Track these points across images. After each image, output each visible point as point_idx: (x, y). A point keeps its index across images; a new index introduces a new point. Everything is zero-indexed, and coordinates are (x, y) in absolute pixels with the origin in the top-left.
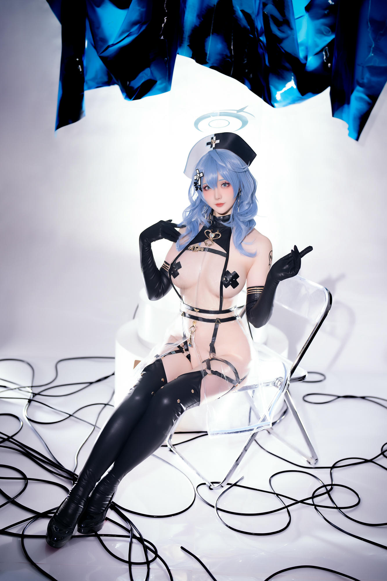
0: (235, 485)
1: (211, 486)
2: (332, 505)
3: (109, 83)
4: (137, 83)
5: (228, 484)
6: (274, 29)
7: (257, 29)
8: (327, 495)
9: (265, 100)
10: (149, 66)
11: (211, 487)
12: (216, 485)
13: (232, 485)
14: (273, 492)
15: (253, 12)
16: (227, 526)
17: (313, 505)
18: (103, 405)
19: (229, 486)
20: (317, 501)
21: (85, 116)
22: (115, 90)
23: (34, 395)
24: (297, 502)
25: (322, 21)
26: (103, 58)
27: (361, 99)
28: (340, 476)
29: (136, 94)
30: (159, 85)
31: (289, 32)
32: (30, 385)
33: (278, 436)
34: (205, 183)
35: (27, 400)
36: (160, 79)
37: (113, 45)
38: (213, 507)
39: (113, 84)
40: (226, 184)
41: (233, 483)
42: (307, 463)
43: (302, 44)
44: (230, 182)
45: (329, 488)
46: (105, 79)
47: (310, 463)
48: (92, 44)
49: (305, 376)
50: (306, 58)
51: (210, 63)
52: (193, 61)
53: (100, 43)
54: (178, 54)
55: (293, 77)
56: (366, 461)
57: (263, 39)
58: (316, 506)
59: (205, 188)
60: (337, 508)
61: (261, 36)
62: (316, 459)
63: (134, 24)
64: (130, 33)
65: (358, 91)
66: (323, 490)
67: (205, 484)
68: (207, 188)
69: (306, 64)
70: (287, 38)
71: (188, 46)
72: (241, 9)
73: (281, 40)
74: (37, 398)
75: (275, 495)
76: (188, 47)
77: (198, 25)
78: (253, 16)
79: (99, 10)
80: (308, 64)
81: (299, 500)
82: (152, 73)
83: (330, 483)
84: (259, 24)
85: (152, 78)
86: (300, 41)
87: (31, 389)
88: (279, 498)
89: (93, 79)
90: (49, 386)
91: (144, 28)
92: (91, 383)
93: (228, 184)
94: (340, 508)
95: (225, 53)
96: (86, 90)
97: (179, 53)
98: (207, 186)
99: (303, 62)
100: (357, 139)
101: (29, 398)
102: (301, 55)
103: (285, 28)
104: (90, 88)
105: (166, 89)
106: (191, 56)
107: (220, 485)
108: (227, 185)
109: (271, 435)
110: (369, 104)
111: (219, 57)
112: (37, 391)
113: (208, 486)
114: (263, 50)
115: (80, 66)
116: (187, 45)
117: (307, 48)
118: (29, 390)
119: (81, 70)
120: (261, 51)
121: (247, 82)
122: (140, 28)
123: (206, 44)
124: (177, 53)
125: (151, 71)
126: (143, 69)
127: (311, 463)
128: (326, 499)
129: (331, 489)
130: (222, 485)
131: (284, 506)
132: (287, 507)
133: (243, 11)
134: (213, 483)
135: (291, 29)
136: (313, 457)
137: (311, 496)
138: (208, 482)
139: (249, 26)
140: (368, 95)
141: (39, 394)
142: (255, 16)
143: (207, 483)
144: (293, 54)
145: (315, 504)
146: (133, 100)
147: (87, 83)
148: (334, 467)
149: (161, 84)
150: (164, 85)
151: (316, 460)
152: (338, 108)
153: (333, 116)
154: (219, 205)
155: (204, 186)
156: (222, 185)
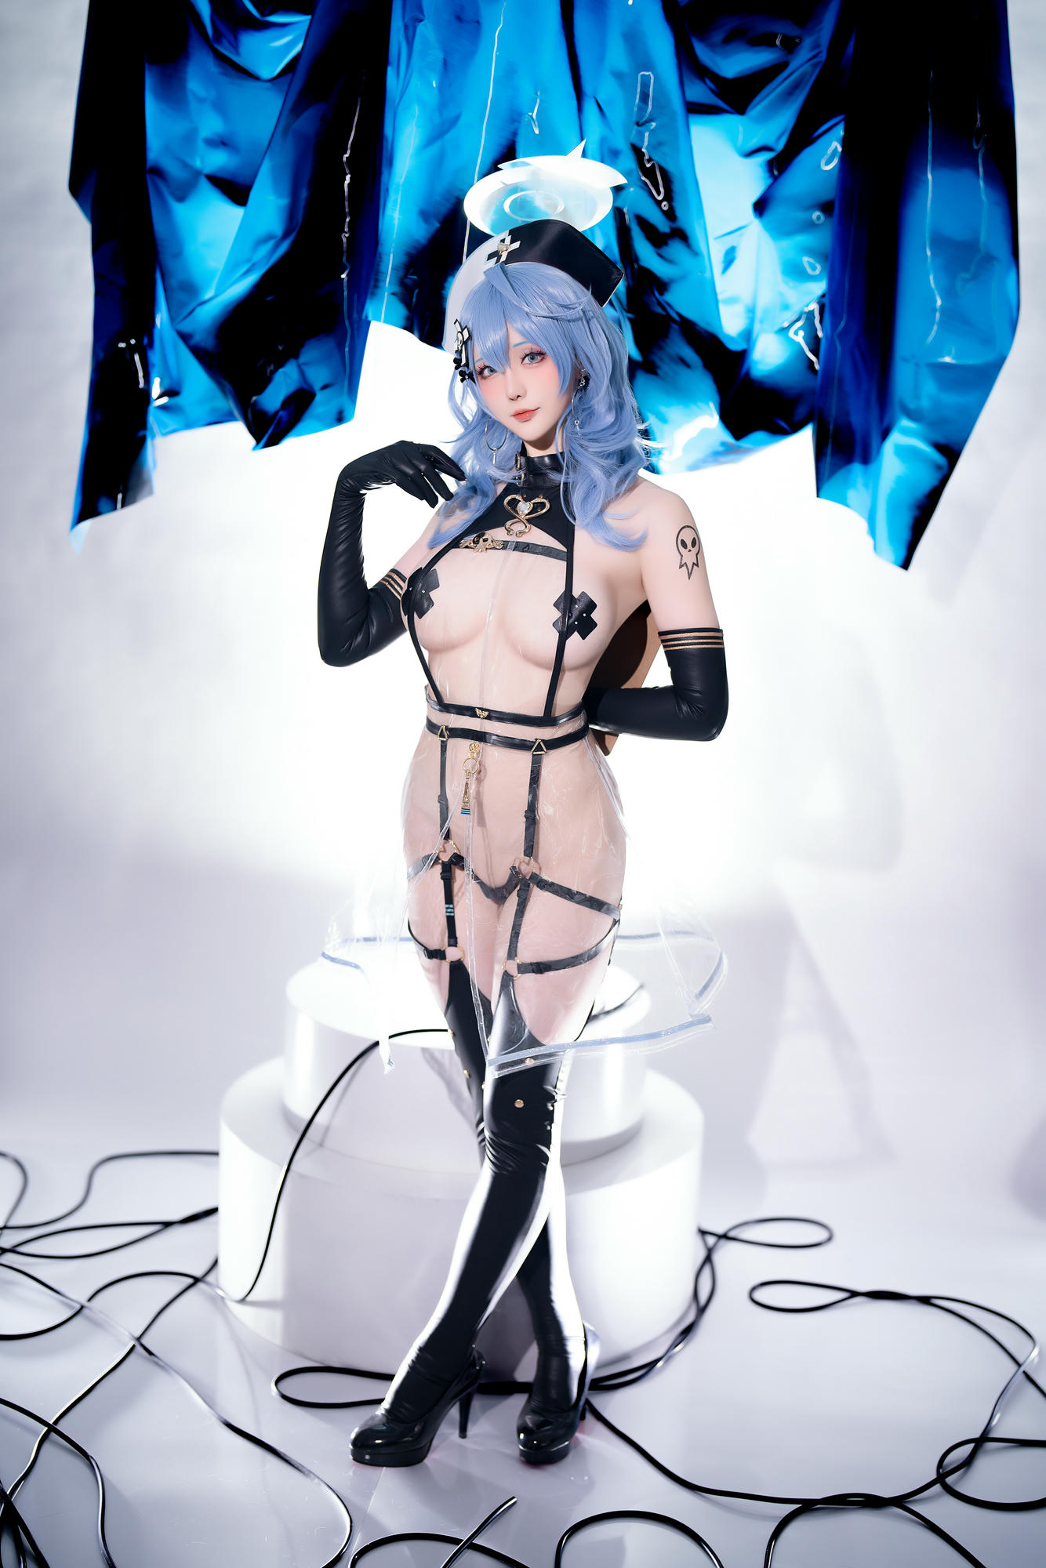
6: (645, 253)
25: (802, 239)
31: (689, 262)
34: (479, 357)
40: (536, 356)
44: (545, 348)
50: (749, 336)
59: (481, 372)
65: (906, 431)
68: (486, 372)
69: (748, 351)
70: (682, 277)
73: (663, 285)
79: (181, 210)
93: (541, 354)
98: (486, 367)
99: (741, 348)
102: (730, 327)
103: (675, 250)
108: (539, 358)
117: (751, 312)
135: (696, 255)
144: (702, 324)
152: (833, 471)
153: (818, 496)
154: (523, 415)
155: (478, 365)
156: (523, 359)
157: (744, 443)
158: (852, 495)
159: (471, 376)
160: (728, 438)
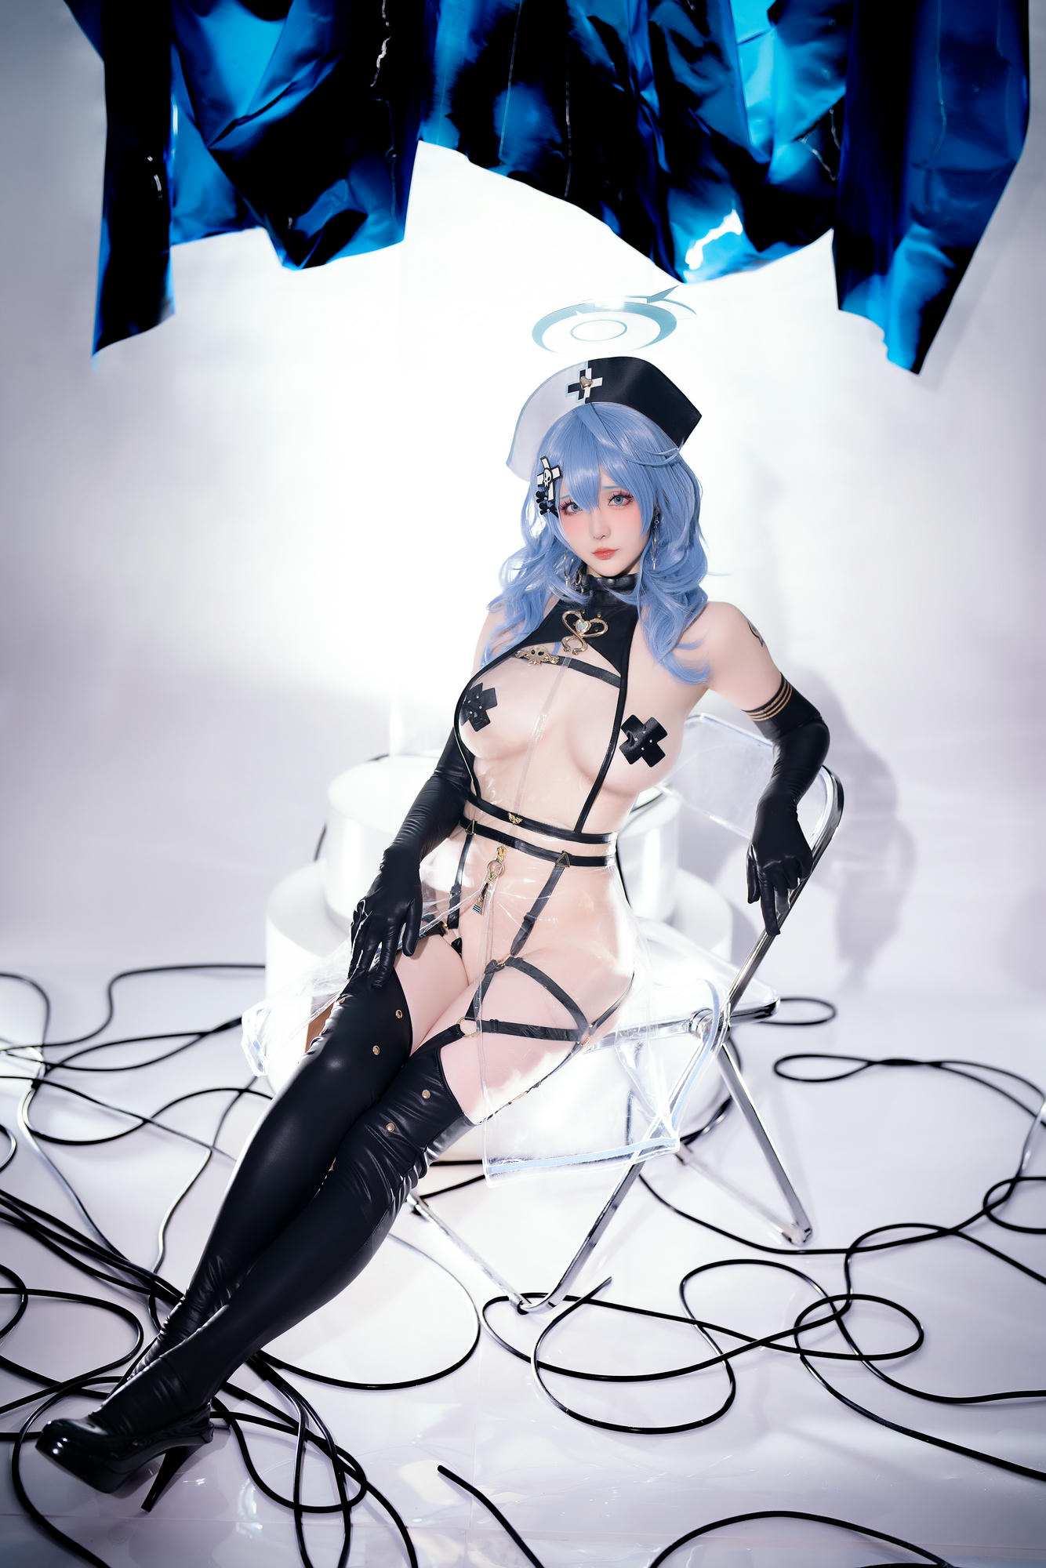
0: (588, 1300)
1: (521, 1303)
2: (847, 1350)
3: (239, 223)
4: (314, 221)
5: (568, 1298)
6: (679, 67)
7: (634, 69)
8: (834, 1323)
9: (659, 263)
10: (345, 176)
11: (522, 1307)
12: (535, 1301)
13: (578, 1302)
14: (690, 1318)
15: (622, 23)
16: (564, 1409)
17: (798, 1350)
18: (235, 1094)
19: (572, 1303)
20: (807, 1339)
21: (173, 312)
22: (257, 242)
23: (49, 1067)
24: (753, 1344)
25: (816, 46)
26: (219, 156)
27: (925, 258)
28: (869, 1273)
29: (312, 251)
30: (373, 226)
31: (721, 77)
32: (39, 1042)
33: (704, 1167)
34: (565, 495)
35: (30, 1083)
36: (376, 209)
37: (247, 118)
38: (527, 1359)
39: (251, 224)
40: (623, 498)
41: (582, 1295)
42: (783, 1238)
43: (758, 111)
44: (633, 492)
45: (840, 1305)
46: (230, 212)
47: (790, 1240)
48: (189, 117)
49: (772, 1006)
50: (769, 146)
51: (509, 163)
52: (463, 159)
53: (212, 115)
54: (421, 139)
55: (734, 203)
56: (942, 1232)
57: (650, 95)
58: (803, 1353)
59: (565, 508)
60: (860, 1357)
61: (644, 87)
62: (806, 1228)
63: (301, 60)
64: (293, 84)
65: (917, 237)
66: (825, 1311)
67: (505, 1299)
68: (570, 509)
69: (768, 164)
70: (714, 93)
71: (446, 116)
72: (589, 15)
73: (698, 100)
74: (58, 1075)
75: (696, 1326)
76: (446, 118)
77: (473, 61)
78: (624, 34)
79: (209, 24)
80: (774, 166)
81: (759, 1338)
82: (352, 192)
83: (845, 1292)
84: (640, 56)
85: (354, 207)
86: (750, 102)
87: (42, 1053)
88: (704, 1335)
89: (197, 214)
90: (90, 1043)
91: (327, 71)
92: (203, 1035)
93: (628, 497)
94: (868, 1359)
95: (547, 136)
96: (174, 244)
97: (425, 136)
98: (571, 503)
99: (761, 158)
100: (916, 368)
101: (34, 1076)
102: (755, 138)
103: (709, 64)
104: (187, 238)
105: (392, 236)
106: (457, 144)
107: (547, 1302)
108: (625, 500)
109: (688, 1167)
110: (946, 270)
111: (532, 147)
112: (55, 1056)
113: (515, 1304)
114: (650, 126)
115: (156, 178)
116: (446, 114)
117: (771, 122)
118: (36, 1054)
119: (159, 188)
120: (645, 129)
121: (608, 213)
122: (316, 72)
123: (497, 111)
124: (418, 136)
125: (350, 187)
126: (328, 184)
127: (793, 1241)
128: (832, 1334)
129: (847, 1307)
130: (552, 1300)
131: (719, 1355)
132: (725, 1357)
133: (593, 20)
134: (527, 1296)
135: (727, 68)
136: (797, 1223)
137: (791, 1327)
138: (515, 1294)
139: (613, 61)
140: (943, 249)
141: (61, 1065)
142: (629, 32)
143: (511, 1297)
144: (732, 138)
145: (803, 1347)
146: (305, 267)
147: (177, 222)
148: (855, 1249)
149: (377, 222)
150: (385, 225)
151: (806, 1231)
152: (854, 286)
153: (840, 308)
154: (604, 553)
155: (562, 502)
156: (611, 500)
157: (765, 254)
158: (872, 305)
159: (553, 510)
160: (750, 249)
